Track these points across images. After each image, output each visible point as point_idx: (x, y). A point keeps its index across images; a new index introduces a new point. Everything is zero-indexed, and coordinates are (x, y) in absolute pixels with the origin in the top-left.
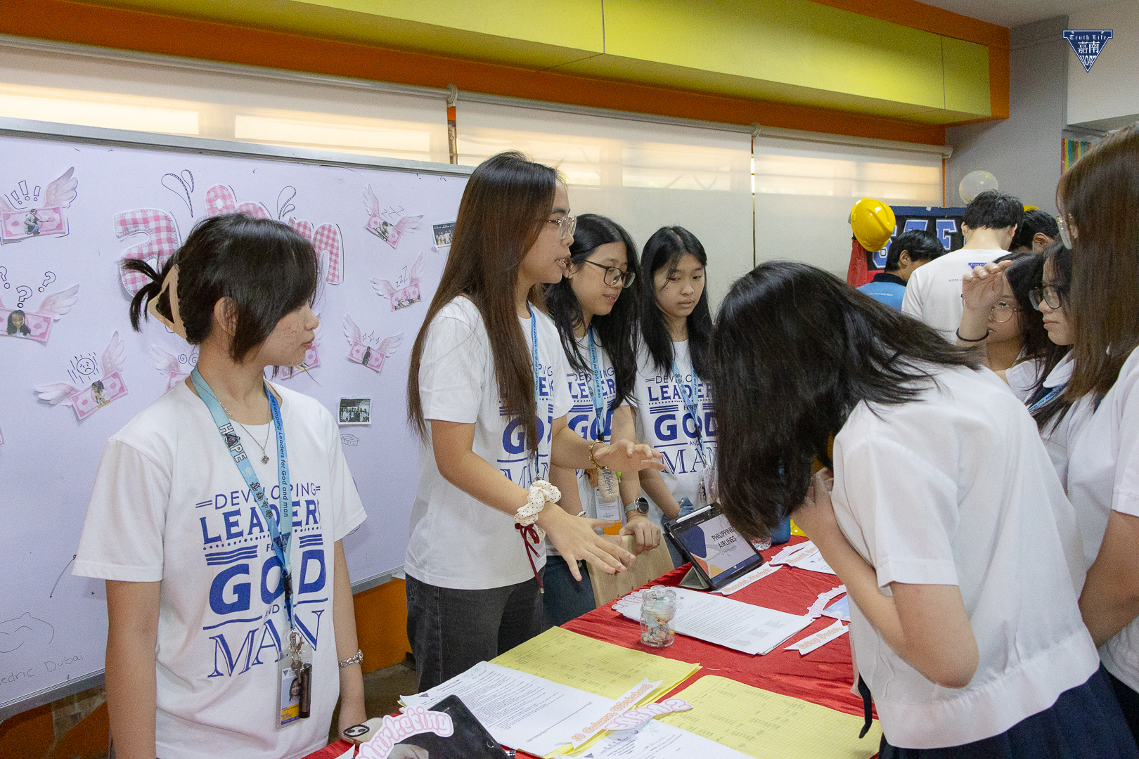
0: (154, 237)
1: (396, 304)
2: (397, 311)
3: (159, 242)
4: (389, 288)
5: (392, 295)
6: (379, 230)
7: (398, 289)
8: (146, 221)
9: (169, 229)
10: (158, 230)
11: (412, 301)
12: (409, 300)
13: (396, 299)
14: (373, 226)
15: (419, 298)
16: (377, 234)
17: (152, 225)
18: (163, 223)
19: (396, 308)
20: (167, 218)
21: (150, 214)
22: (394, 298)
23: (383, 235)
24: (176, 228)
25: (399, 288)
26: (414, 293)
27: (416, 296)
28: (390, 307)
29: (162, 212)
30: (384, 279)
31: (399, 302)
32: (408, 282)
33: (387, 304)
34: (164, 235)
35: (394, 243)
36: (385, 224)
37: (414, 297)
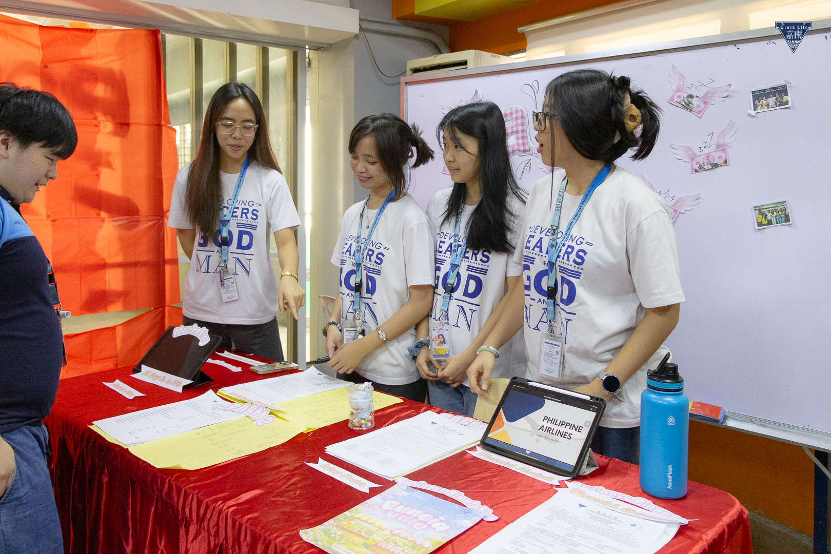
0: (514, 123)
1: (697, 167)
2: (697, 174)
3: (517, 125)
4: (690, 153)
5: (693, 159)
6: (682, 103)
7: (699, 154)
8: (511, 114)
9: (522, 117)
10: (517, 118)
11: (715, 166)
12: (712, 164)
13: (697, 163)
14: (676, 99)
15: (726, 162)
16: (680, 106)
17: (514, 116)
18: (520, 114)
19: (696, 171)
20: (522, 111)
21: (514, 110)
22: (694, 162)
23: (687, 106)
24: (527, 117)
25: (702, 153)
26: (720, 157)
27: (722, 160)
28: (689, 169)
29: (520, 107)
30: (684, 145)
31: (700, 165)
32: (714, 148)
33: (688, 167)
34: (519, 121)
35: (699, 112)
36: (691, 96)
37: (720, 161)
